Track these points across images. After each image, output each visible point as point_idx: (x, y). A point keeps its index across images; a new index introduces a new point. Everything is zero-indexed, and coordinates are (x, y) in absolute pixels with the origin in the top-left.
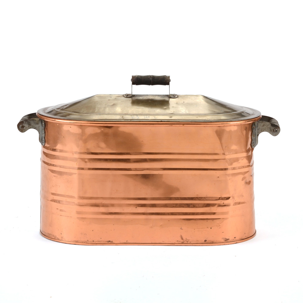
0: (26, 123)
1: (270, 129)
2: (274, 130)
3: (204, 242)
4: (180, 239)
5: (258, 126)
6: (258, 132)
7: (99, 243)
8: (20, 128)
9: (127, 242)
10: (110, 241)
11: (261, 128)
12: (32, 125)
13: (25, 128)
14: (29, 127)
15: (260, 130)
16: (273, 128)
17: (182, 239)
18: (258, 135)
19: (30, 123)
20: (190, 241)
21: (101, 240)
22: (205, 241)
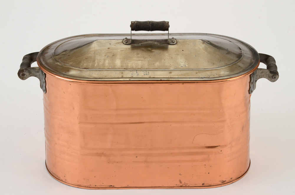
0: (27, 71)
1: (269, 75)
2: (272, 77)
3: (202, 186)
4: (178, 183)
5: (256, 73)
6: (256, 78)
7: (101, 187)
8: (21, 76)
9: (128, 186)
10: (111, 186)
11: (259, 75)
12: (33, 73)
13: (25, 76)
14: (29, 75)
15: (258, 76)
16: (271, 75)
17: (181, 183)
18: (256, 81)
19: (30, 71)
20: (188, 185)
21: (103, 185)
22: (203, 184)
